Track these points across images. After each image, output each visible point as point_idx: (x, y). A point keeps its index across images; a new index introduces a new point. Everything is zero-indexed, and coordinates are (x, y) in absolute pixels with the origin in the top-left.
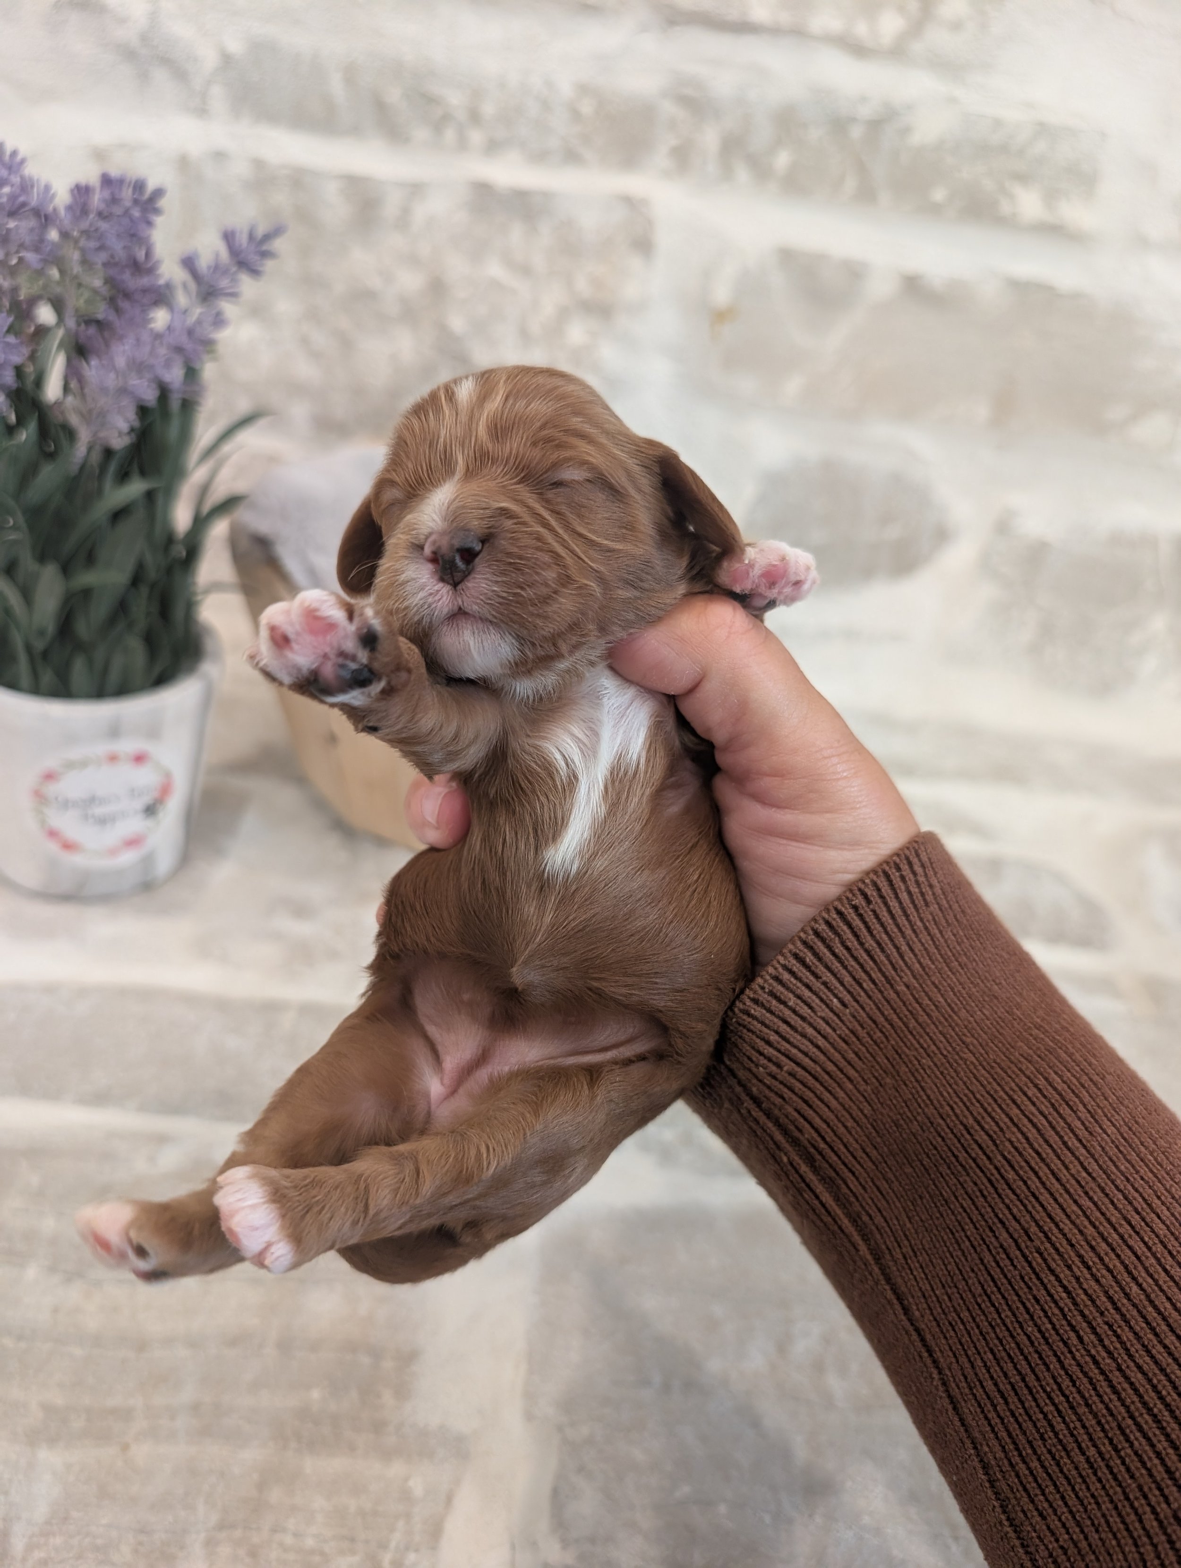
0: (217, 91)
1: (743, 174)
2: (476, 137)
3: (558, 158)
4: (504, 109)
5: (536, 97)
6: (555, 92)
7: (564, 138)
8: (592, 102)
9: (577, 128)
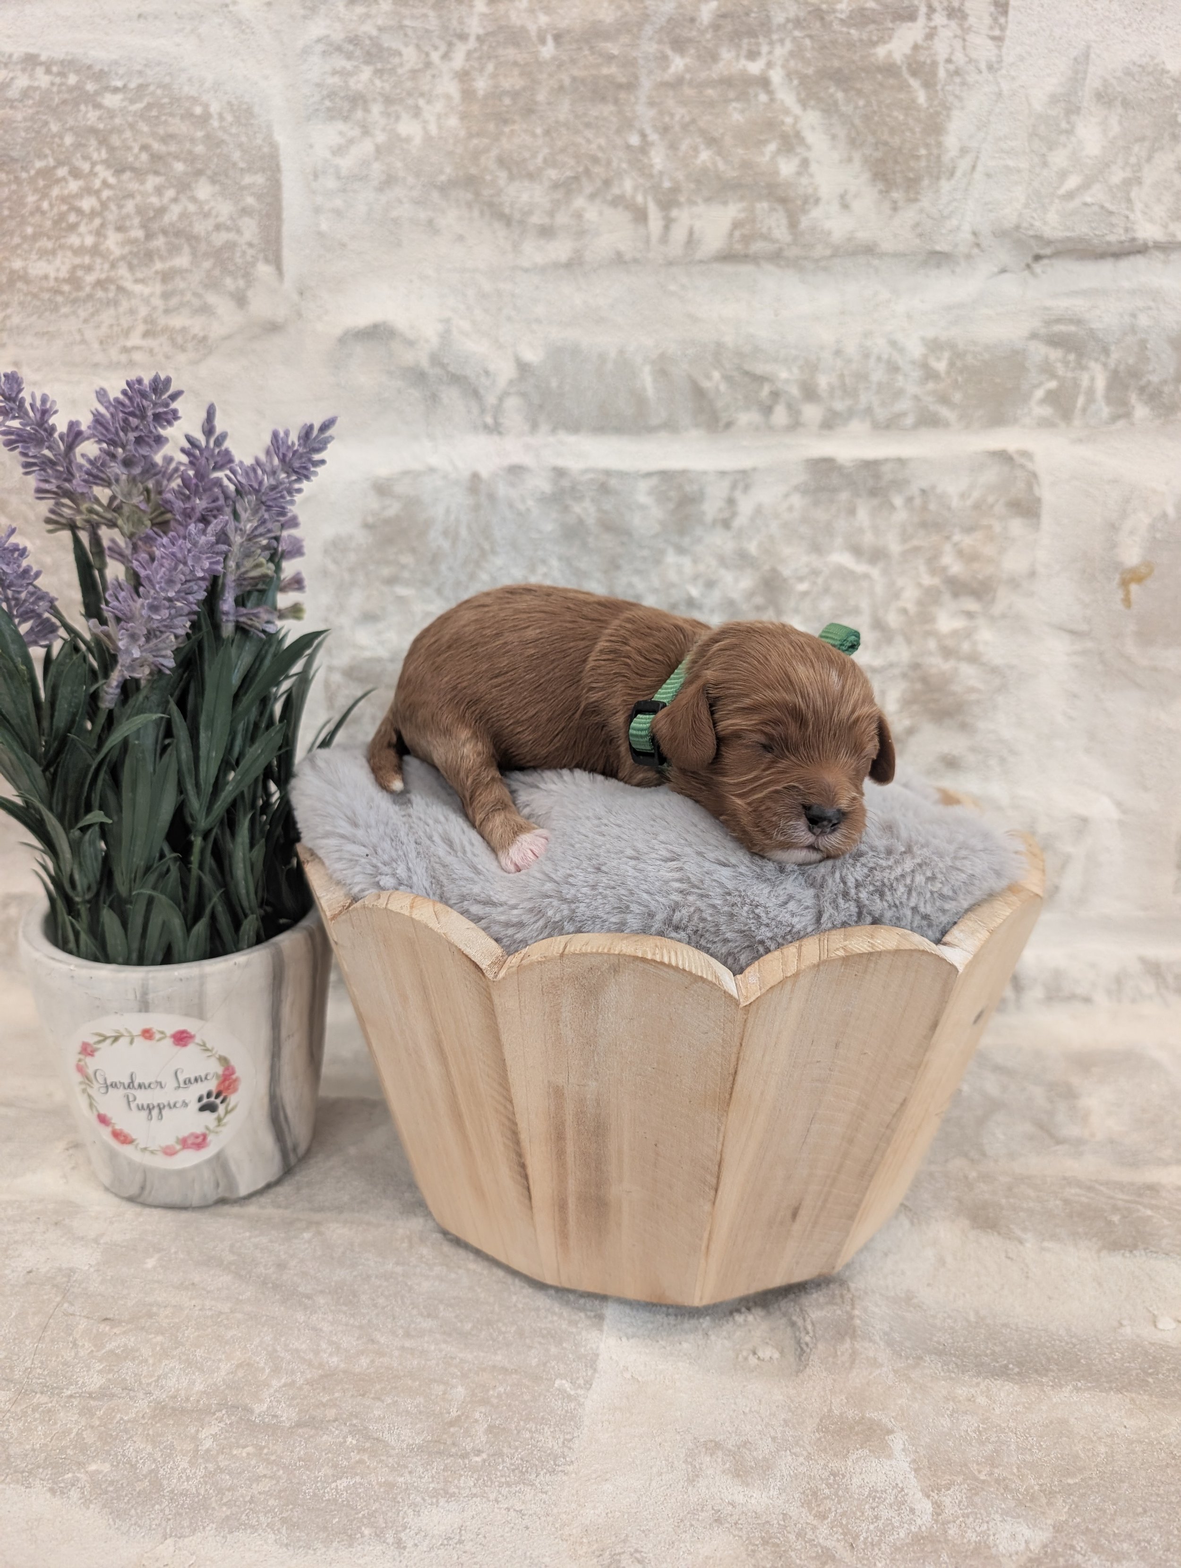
0: (512, 403)
2: (812, 413)
3: (909, 421)
4: (842, 376)
5: (879, 359)
6: (901, 350)
7: (916, 398)
8: (947, 355)
9: (931, 386)
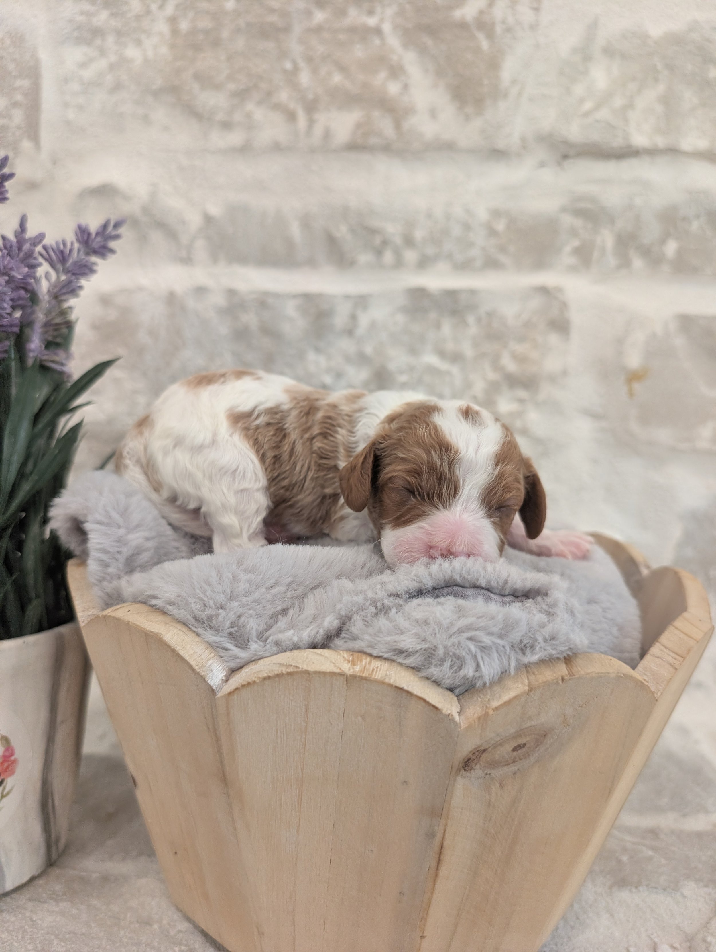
0: (200, 243)
1: (638, 263)
2: (410, 256)
3: (479, 263)
4: (431, 232)
5: (458, 221)
6: (473, 216)
7: (483, 248)
8: (504, 220)
9: (494, 240)
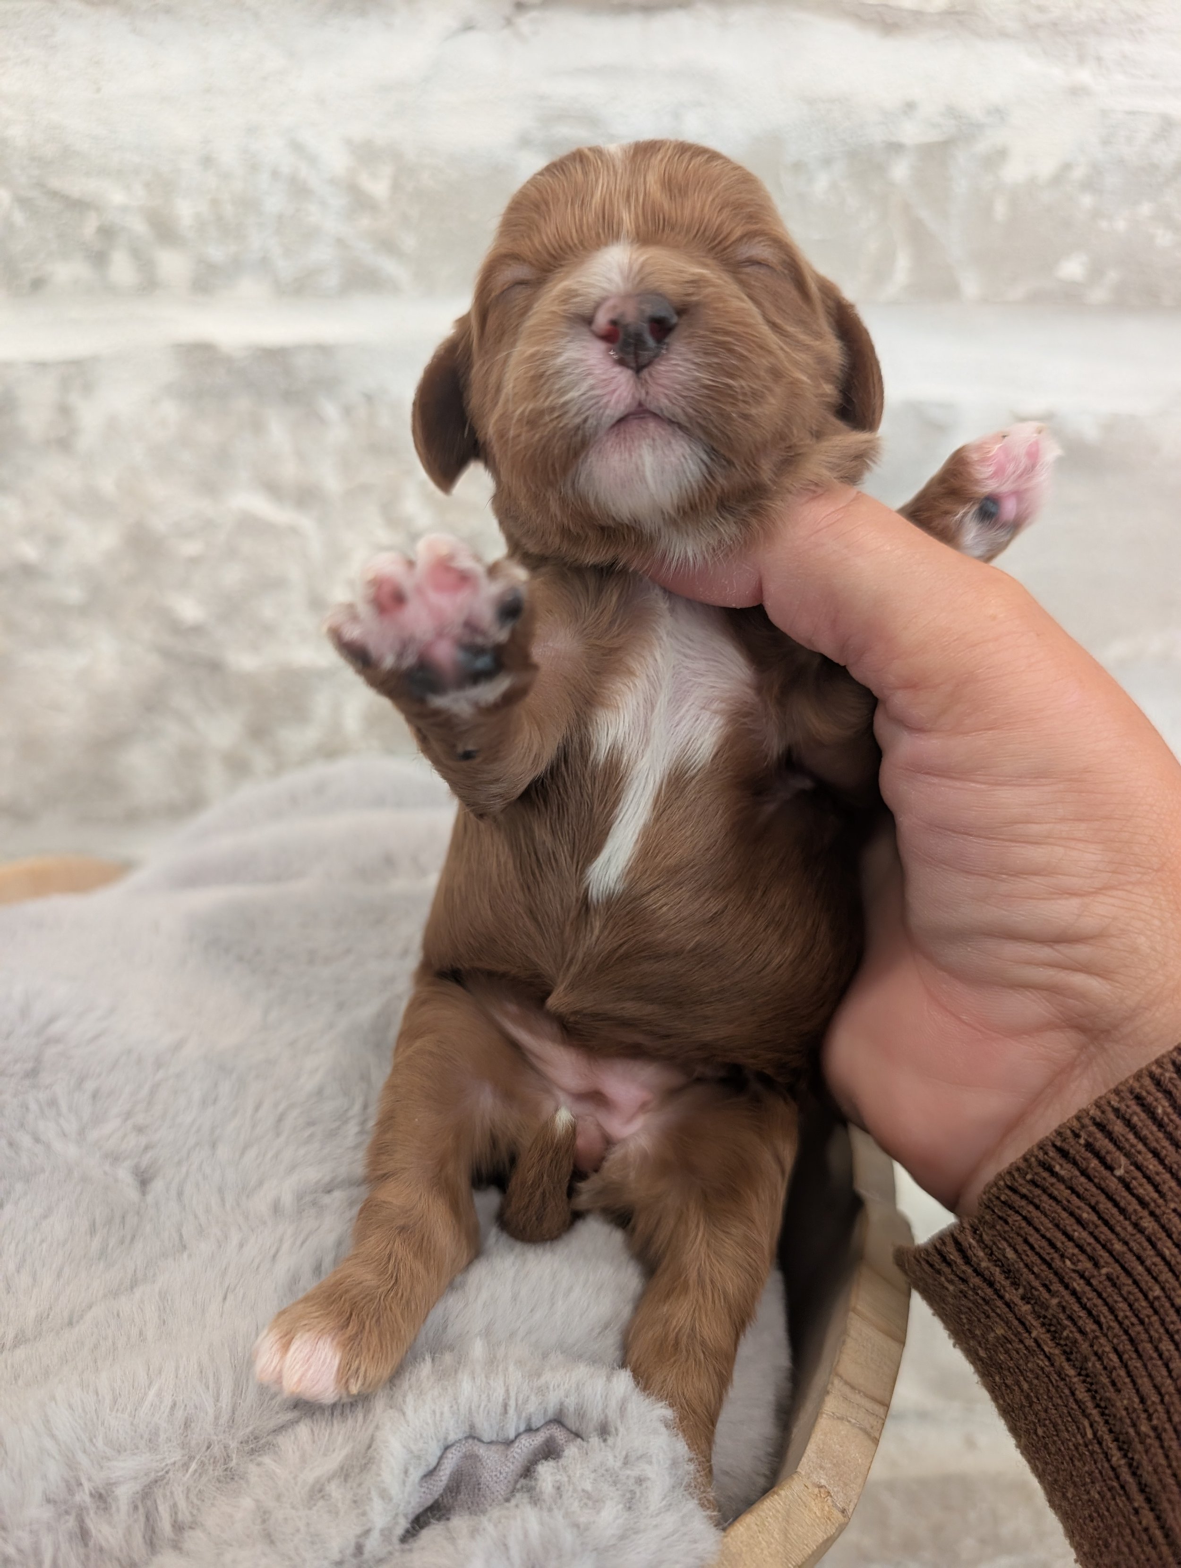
3: (332, 280)
4: (215, 203)
5: (275, 174)
6: (313, 160)
7: (340, 242)
8: (387, 170)
9: (365, 222)
